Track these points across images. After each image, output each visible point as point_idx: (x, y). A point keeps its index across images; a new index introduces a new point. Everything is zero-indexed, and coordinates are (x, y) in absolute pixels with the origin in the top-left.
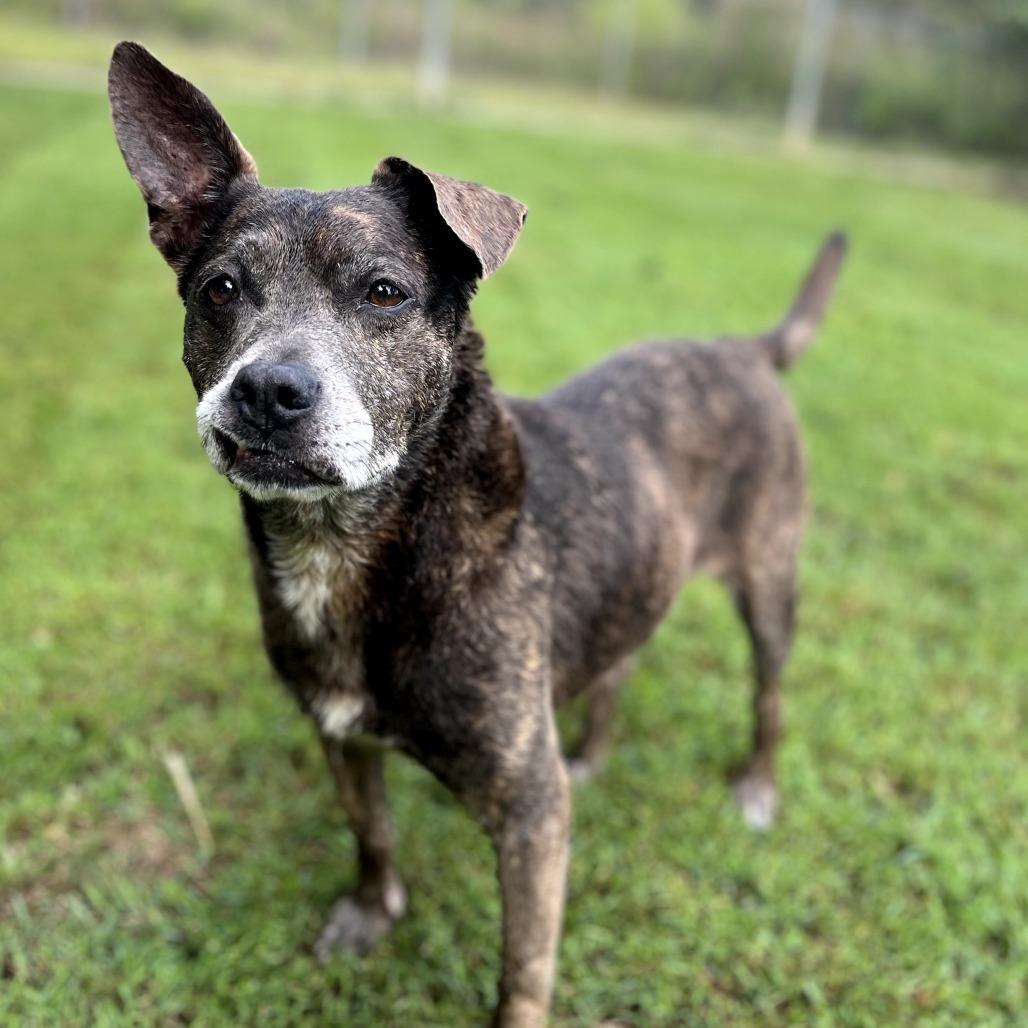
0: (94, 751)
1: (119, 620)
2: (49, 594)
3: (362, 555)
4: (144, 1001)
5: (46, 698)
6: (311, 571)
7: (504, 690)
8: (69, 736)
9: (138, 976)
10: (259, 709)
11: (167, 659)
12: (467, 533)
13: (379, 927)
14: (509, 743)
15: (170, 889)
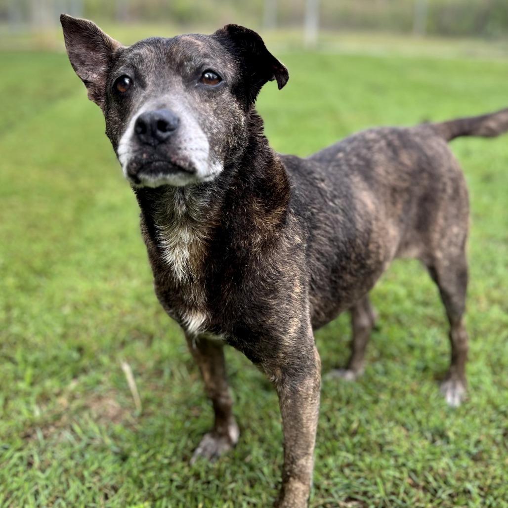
0: (85, 362)
1: (106, 301)
2: (73, 289)
3: (204, 233)
4: (95, 479)
5: (64, 336)
6: (180, 244)
7: (282, 303)
8: (75, 355)
9: (94, 468)
10: (173, 341)
11: (128, 319)
12: (257, 221)
13: (225, 448)
14: (286, 332)
15: (118, 428)
